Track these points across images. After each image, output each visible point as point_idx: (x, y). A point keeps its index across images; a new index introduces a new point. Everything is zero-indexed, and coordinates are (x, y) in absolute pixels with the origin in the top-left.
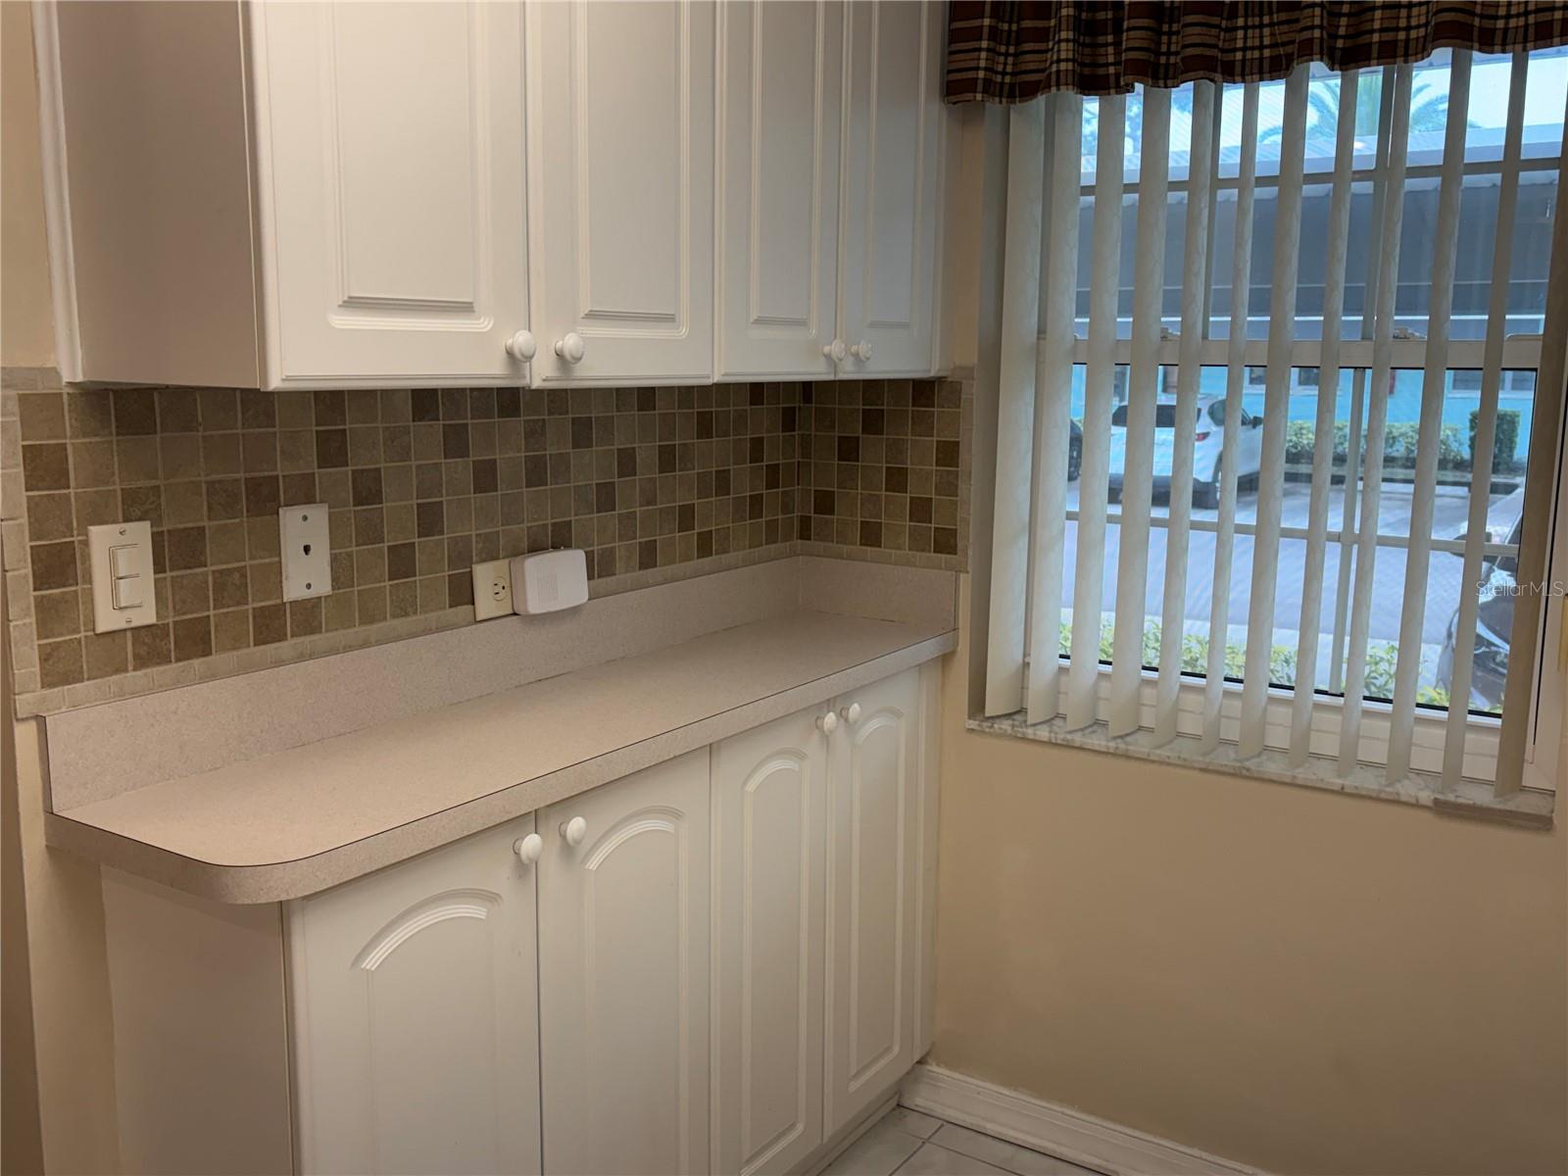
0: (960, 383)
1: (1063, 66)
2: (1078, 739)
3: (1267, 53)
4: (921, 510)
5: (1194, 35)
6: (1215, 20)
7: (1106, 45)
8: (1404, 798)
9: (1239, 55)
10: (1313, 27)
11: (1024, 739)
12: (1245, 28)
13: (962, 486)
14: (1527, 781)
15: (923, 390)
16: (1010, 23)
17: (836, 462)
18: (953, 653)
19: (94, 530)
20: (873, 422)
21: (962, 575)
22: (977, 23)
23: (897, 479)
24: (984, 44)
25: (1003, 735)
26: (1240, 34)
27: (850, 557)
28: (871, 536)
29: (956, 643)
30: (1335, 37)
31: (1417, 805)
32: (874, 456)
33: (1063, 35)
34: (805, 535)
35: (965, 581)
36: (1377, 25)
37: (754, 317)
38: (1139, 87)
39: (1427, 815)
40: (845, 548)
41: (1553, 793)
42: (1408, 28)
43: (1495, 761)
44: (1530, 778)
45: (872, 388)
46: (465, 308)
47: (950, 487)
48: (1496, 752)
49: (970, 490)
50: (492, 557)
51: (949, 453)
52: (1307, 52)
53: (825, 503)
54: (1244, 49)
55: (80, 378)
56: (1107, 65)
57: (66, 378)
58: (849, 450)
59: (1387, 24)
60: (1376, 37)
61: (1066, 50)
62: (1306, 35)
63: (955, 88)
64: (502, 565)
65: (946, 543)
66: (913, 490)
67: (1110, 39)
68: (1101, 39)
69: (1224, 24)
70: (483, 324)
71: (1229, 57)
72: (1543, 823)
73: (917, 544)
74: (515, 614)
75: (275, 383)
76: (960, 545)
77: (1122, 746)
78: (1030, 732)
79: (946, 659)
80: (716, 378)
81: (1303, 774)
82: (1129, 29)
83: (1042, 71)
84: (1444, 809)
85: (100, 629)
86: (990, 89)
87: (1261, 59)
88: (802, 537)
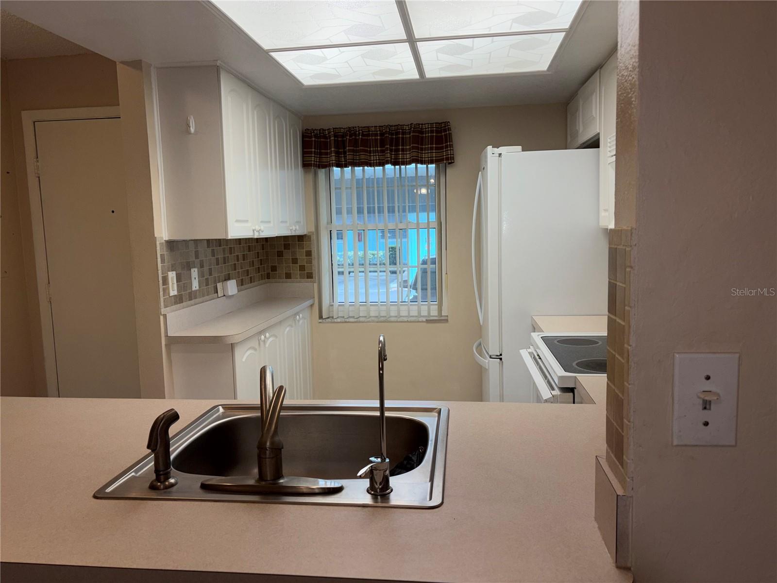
0: (310, 236)
1: (333, 162)
2: (348, 320)
3: (378, 161)
4: (302, 268)
5: (363, 157)
6: (367, 154)
7: (342, 157)
8: (420, 321)
9: (372, 162)
10: (388, 157)
11: (334, 322)
12: (373, 156)
13: (313, 261)
14: (443, 315)
15: (301, 238)
16: (317, 150)
17: (277, 258)
18: (313, 304)
19: (169, 273)
20: (287, 246)
21: (315, 284)
22: (311, 150)
23: (295, 261)
24: (313, 155)
25: (328, 322)
26: (372, 157)
27: (282, 282)
28: (288, 276)
29: (314, 301)
30: (392, 159)
31: (422, 322)
32: (288, 255)
33: (333, 155)
34: (268, 277)
35: (316, 285)
36: (400, 157)
37: (280, 221)
38: (350, 167)
39: (425, 324)
40: (281, 280)
41: (447, 316)
42: (406, 159)
43: (437, 311)
44: (443, 314)
45: (286, 238)
46: (247, 221)
47: (310, 262)
48: (437, 309)
49: (315, 262)
50: (219, 282)
51: (309, 253)
52: (387, 163)
53: (274, 269)
54: (373, 160)
55: (167, 239)
56: (342, 161)
57: (164, 239)
58: (280, 254)
59: (403, 157)
60: (400, 160)
61: (333, 158)
62: (387, 159)
63: (306, 165)
64: (221, 283)
65: (310, 276)
66: (300, 263)
67: (343, 156)
68: (341, 156)
69: (369, 154)
70: (249, 224)
71: (370, 162)
72: (446, 321)
73: (302, 277)
74: (224, 296)
75: (229, 237)
76: (314, 276)
77: (358, 320)
78: (335, 320)
79: (312, 306)
80: (276, 235)
81: (399, 320)
82: (348, 155)
83: (328, 162)
84: (428, 321)
85: (170, 295)
86: (315, 166)
87: (377, 162)
88: (267, 278)
